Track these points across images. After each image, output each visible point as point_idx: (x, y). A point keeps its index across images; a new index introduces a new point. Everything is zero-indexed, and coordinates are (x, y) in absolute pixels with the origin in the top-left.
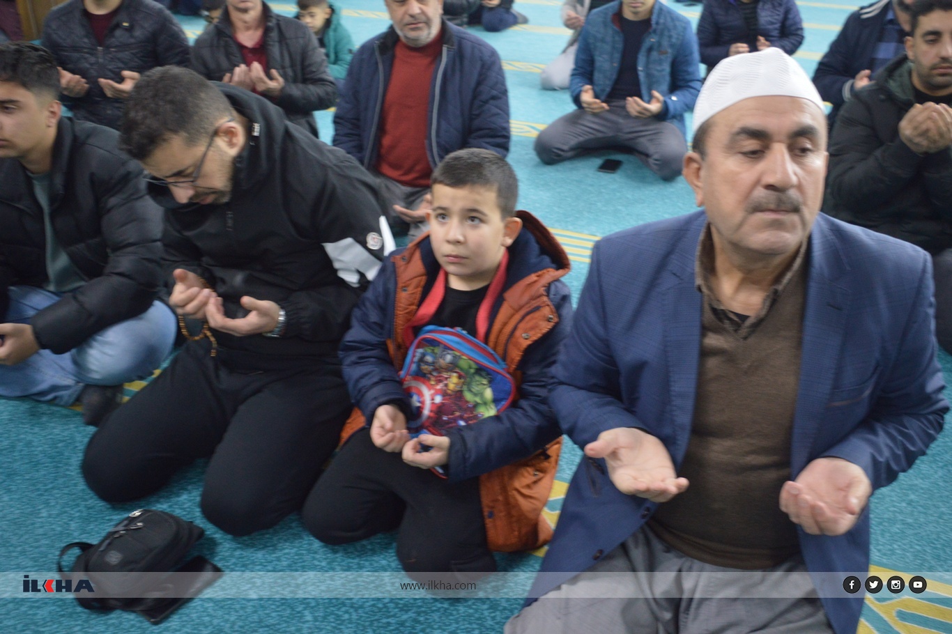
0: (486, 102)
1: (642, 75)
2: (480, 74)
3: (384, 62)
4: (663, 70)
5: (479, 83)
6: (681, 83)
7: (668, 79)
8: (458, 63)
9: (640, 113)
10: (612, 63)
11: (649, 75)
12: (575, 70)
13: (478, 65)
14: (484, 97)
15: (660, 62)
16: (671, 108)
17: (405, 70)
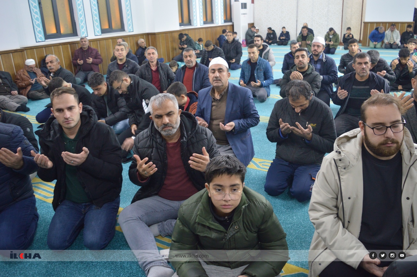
0: (206, 80)
1: (256, 77)
2: (204, 73)
3: (183, 72)
4: (261, 75)
5: (204, 75)
6: (267, 78)
7: (263, 77)
8: (199, 71)
9: (254, 85)
10: (249, 74)
11: (258, 76)
12: (241, 76)
13: (204, 72)
14: (205, 78)
15: (260, 73)
16: (263, 84)
17: (188, 73)
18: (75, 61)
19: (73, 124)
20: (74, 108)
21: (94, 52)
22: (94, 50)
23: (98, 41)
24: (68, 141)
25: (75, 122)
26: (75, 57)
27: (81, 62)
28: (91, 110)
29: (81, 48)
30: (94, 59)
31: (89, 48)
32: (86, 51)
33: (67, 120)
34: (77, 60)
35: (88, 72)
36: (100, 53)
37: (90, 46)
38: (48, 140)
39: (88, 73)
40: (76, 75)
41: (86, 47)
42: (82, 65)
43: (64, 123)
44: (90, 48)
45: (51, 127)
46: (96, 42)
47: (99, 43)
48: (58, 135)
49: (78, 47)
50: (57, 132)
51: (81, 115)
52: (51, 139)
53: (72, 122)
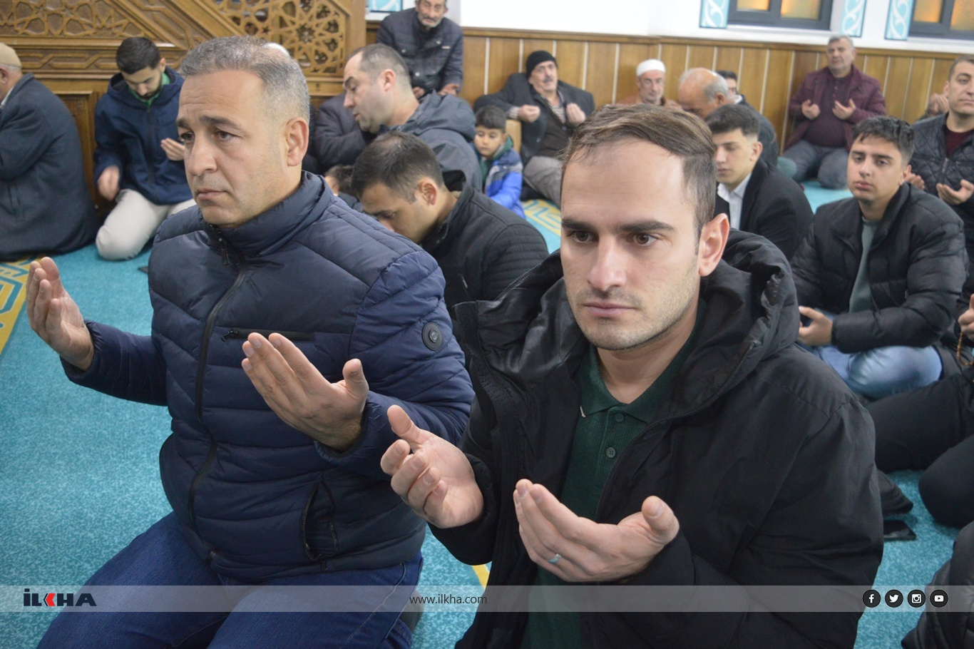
18: (797, 107)
19: (630, 330)
20: (665, 237)
21: (866, 92)
22: (869, 81)
23: (889, 59)
24: (598, 407)
25: (646, 318)
26: (801, 92)
27: (812, 110)
28: (776, 270)
29: (828, 72)
30: (859, 110)
31: (854, 72)
32: (842, 81)
33: (598, 300)
34: (800, 103)
35: (826, 150)
36: (884, 94)
37: (857, 66)
38: (502, 368)
39: (827, 154)
40: (788, 152)
41: (843, 68)
42: (815, 120)
43: (586, 311)
44: (858, 72)
45: (544, 304)
46: (881, 60)
47: (893, 65)
48: (559, 360)
49: (818, 64)
50: (561, 340)
51: (709, 288)
52: (516, 370)
53: (628, 315)
